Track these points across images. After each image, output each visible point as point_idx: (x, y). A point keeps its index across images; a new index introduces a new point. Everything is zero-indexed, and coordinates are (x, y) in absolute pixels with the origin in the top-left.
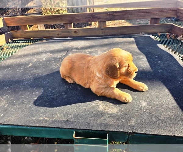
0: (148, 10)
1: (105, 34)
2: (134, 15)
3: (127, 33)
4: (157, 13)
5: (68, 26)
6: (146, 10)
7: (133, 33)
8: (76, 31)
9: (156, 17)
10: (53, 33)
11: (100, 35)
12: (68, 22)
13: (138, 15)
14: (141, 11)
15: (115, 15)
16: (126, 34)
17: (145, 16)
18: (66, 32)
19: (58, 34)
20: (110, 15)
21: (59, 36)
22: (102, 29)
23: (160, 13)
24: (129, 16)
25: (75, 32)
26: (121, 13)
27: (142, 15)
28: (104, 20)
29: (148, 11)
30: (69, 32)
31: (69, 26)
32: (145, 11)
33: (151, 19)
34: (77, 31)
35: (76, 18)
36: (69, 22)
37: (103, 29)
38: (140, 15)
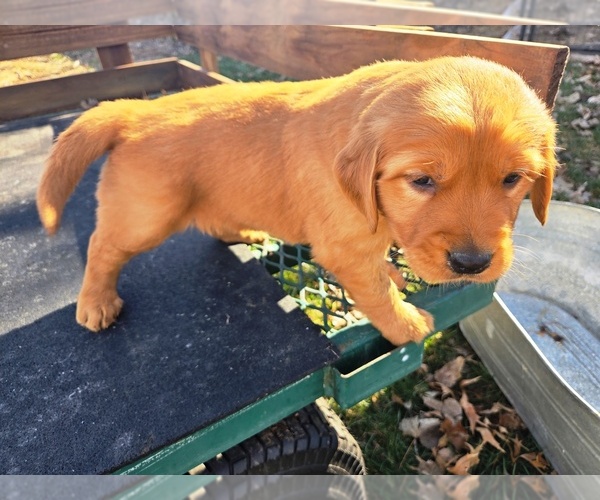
2: (24, 42)
3: (30, 110)
7: (54, 105)
9: (112, 41)
13: (42, 40)
16: (27, 116)
17: (70, 41)
27: (57, 38)
33: (99, 49)
38: (48, 39)
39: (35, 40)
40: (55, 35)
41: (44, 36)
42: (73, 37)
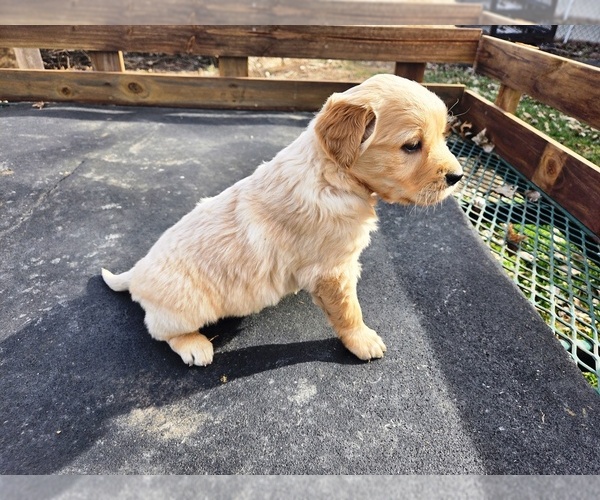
0: (389, 32)
1: (245, 104)
2: (341, 45)
4: (416, 46)
5: (106, 62)
6: (382, 32)
8: (135, 82)
9: (413, 58)
10: (46, 83)
11: (225, 103)
12: (100, 45)
13: (357, 46)
14: (366, 32)
15: (278, 37)
17: (378, 52)
18: (96, 84)
19: (65, 90)
20: (259, 35)
21: (70, 97)
22: (234, 86)
23: (426, 45)
24: (326, 47)
25: (133, 87)
26: (299, 32)
27: (369, 47)
28: (238, 53)
29: (388, 35)
30: (107, 84)
31: (109, 61)
32: (379, 35)
33: (398, 64)
34: (140, 83)
35: (133, 34)
36: (107, 45)
37: (235, 83)
38: (361, 46)
39: (351, 46)
40: (369, 44)
41: (360, 44)
42: (382, 49)
